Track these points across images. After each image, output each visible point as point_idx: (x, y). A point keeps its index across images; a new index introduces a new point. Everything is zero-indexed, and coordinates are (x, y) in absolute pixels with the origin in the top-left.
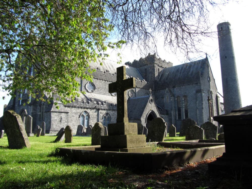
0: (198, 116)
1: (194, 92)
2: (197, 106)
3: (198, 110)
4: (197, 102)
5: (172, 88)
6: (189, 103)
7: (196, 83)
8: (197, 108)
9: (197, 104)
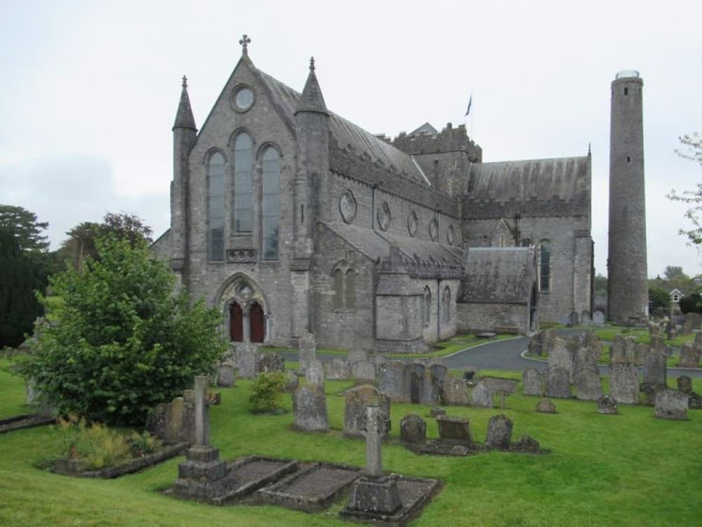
0: (575, 286)
1: (570, 234)
2: (575, 266)
3: (576, 274)
4: (577, 257)
5: (512, 220)
6: (554, 257)
7: (576, 213)
8: (574, 270)
9: (576, 262)
